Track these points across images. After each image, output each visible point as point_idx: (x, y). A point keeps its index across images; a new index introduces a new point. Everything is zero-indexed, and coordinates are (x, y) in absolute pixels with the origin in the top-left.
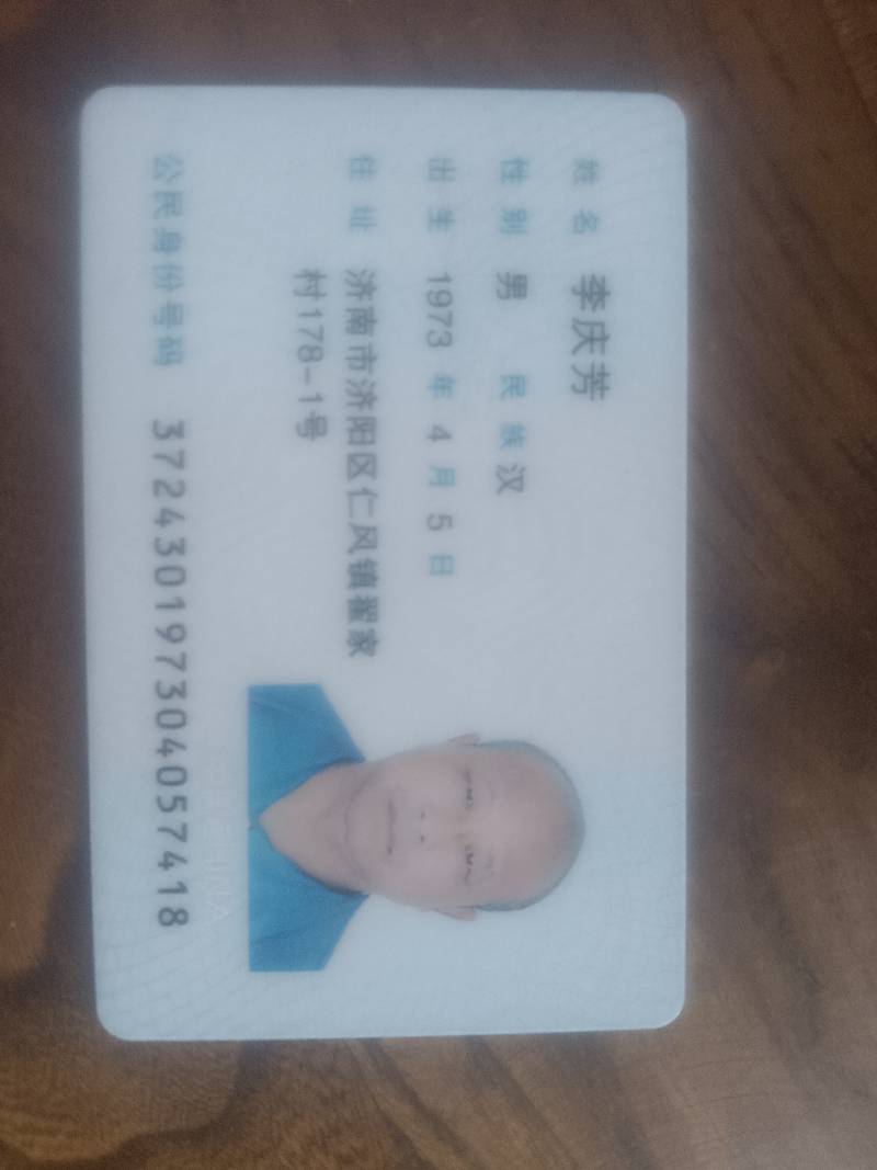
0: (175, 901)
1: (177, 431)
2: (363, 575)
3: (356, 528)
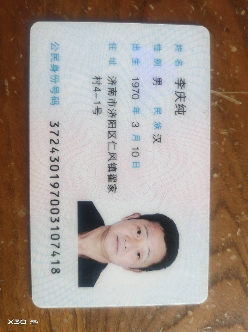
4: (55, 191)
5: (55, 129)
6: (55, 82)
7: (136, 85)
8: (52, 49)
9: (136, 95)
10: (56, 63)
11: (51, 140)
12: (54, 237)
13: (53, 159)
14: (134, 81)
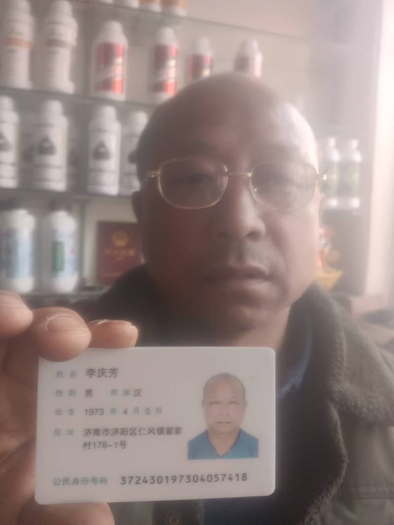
0: (240, 477)
1: (124, 478)
2: (161, 431)
3: (149, 433)
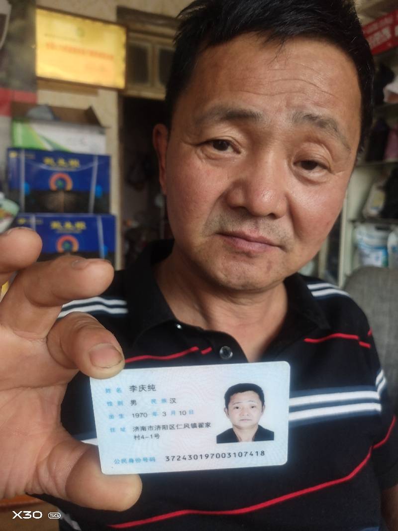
4: (210, 456)
5: (171, 458)
6: (140, 460)
7: (138, 415)
8: (119, 463)
9: (144, 415)
10: (128, 460)
11: (178, 460)
12: (240, 455)
13: (190, 458)
14: (135, 416)
